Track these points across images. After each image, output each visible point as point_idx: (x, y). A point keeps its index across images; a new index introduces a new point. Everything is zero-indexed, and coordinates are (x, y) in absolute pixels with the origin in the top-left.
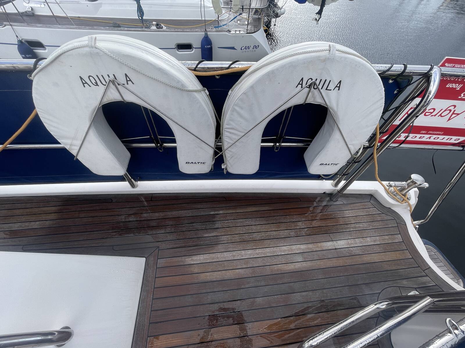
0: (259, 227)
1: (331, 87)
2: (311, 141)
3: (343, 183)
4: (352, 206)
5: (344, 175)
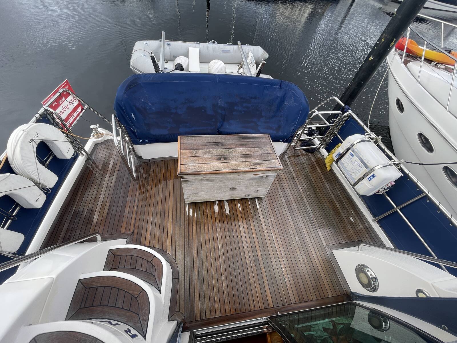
0: (91, 191)
1: (37, 136)
2: (52, 152)
3: (83, 152)
4: (97, 153)
5: (78, 149)
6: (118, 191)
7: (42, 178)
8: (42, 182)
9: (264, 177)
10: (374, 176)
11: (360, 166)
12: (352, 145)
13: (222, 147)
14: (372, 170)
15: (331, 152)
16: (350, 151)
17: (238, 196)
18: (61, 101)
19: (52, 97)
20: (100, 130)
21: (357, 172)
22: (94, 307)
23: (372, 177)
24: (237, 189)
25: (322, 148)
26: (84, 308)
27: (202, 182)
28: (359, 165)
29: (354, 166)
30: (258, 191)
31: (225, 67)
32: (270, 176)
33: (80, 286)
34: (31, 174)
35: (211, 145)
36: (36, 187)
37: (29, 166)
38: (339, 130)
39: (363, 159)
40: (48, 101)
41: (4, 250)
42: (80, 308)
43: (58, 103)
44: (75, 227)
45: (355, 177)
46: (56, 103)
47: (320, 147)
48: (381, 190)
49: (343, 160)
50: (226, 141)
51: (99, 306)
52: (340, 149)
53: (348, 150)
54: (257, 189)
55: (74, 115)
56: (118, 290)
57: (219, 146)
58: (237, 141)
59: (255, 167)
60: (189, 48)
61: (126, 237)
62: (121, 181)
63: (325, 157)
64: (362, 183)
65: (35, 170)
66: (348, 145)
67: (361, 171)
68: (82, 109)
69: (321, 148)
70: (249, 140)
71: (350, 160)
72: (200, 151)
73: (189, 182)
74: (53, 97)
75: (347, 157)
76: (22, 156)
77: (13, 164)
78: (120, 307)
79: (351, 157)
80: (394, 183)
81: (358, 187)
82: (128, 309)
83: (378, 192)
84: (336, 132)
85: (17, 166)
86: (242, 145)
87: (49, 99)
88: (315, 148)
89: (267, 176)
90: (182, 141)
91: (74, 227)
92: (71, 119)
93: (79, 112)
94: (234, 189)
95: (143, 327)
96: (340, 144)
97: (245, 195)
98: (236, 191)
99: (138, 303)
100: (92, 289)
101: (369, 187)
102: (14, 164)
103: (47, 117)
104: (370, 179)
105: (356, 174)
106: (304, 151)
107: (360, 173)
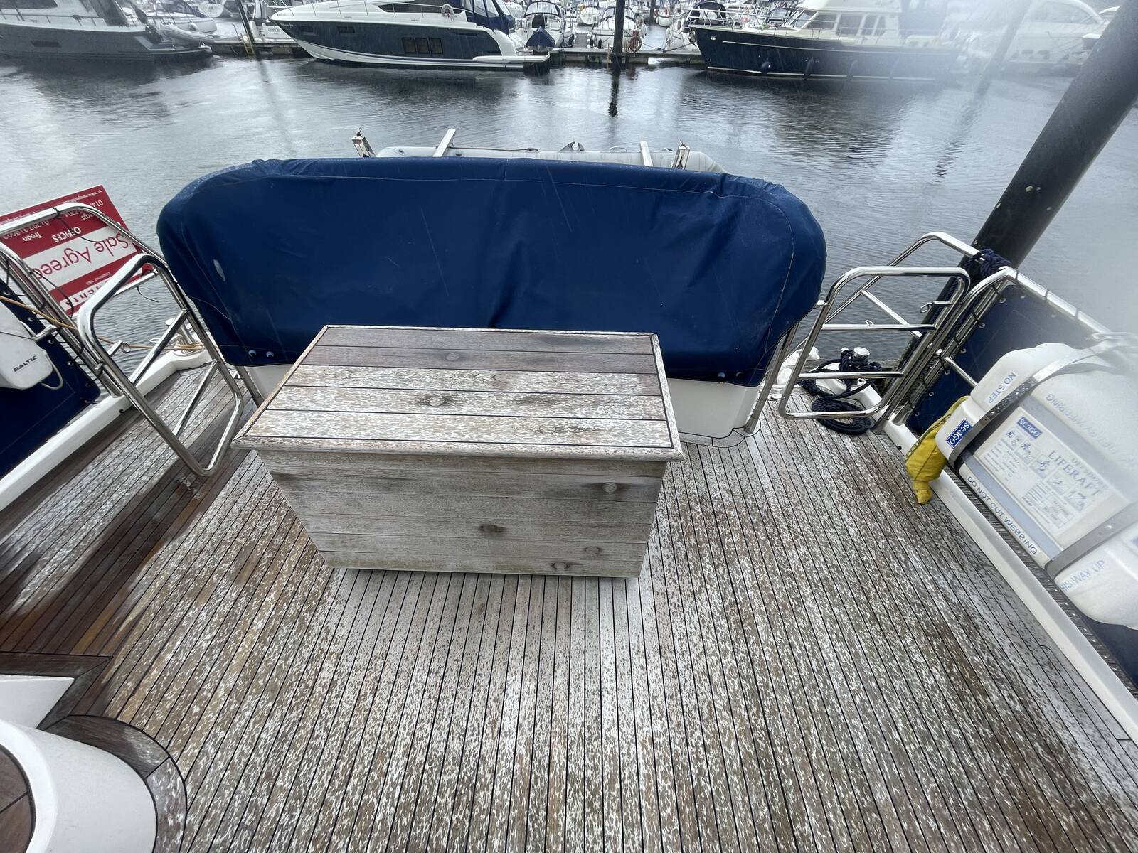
9: (607, 489)
11: (1078, 477)
12: (1028, 388)
15: (931, 430)
16: (1020, 413)
21: (1068, 507)
24: (507, 534)
25: (895, 421)
28: (1075, 473)
29: (1043, 477)
30: (600, 549)
32: (634, 486)
38: (961, 347)
45: (1057, 530)
47: (885, 417)
49: (985, 452)
52: (969, 408)
53: (1006, 407)
54: (591, 542)
58: (525, 348)
59: (558, 438)
61: (78, 672)
63: (904, 450)
64: (1100, 564)
66: (1006, 386)
67: (1092, 504)
69: (891, 422)
70: (572, 348)
71: (1022, 451)
75: (1006, 438)
79: (1027, 438)
81: (1076, 579)
84: (950, 359)
86: (537, 363)
88: (865, 418)
94: (495, 530)
98: (509, 543)
105: (1061, 516)
106: (823, 428)
107: (1084, 512)
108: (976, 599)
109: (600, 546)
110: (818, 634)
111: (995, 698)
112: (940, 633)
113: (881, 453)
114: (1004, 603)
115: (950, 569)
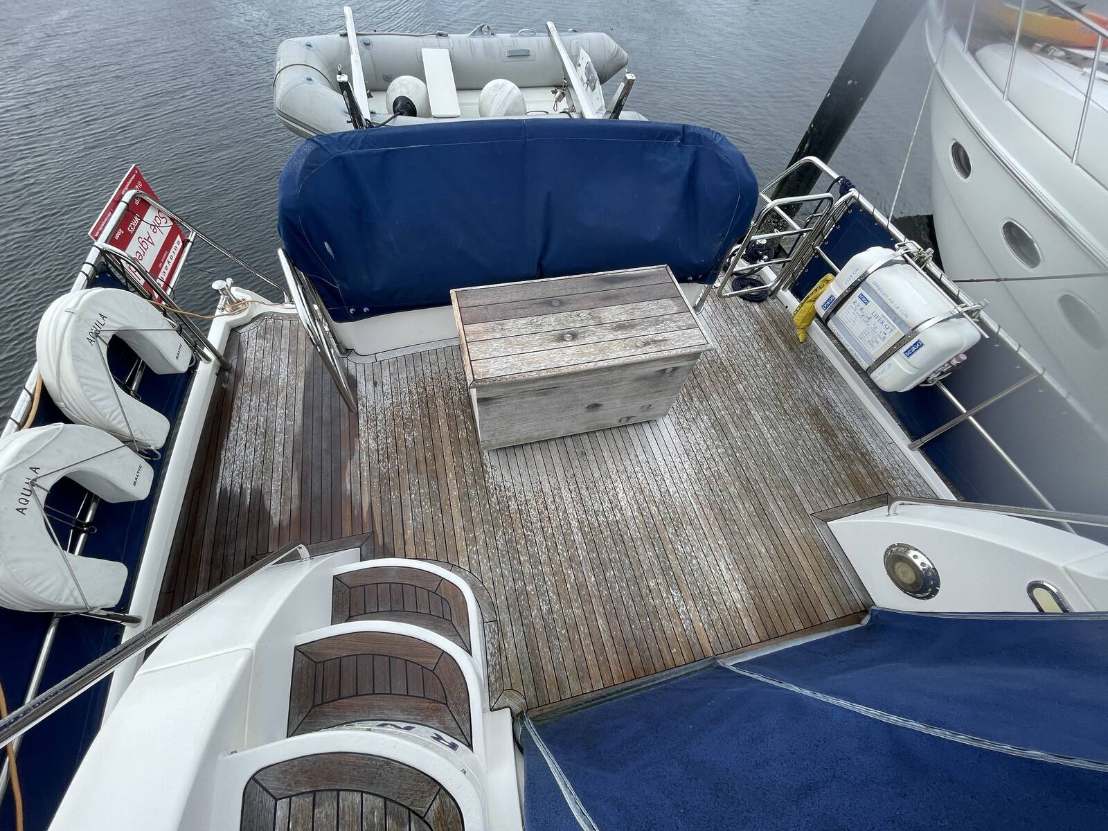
1: (102, 321)
3: (206, 351)
4: (241, 351)
5: (195, 347)
6: (315, 440)
7: (135, 428)
8: (136, 437)
9: (667, 372)
10: (919, 345)
11: (884, 324)
12: (865, 277)
13: (563, 308)
14: (914, 332)
15: (808, 297)
16: (860, 291)
17: (604, 422)
18: (132, 226)
19: (110, 217)
20: (237, 293)
21: (879, 339)
22: (345, 700)
23: (914, 349)
24: (601, 408)
25: (783, 289)
26: (323, 703)
27: (524, 398)
28: (882, 322)
29: (869, 325)
30: (650, 406)
31: (523, 99)
32: (681, 367)
33: (302, 661)
34: (109, 418)
35: (535, 306)
36: (127, 450)
37: (99, 400)
38: (825, 240)
39: (894, 308)
40: (104, 227)
41: (91, 603)
42: (314, 706)
43: (125, 230)
44: (230, 533)
45: (873, 351)
46: (121, 232)
47: (778, 288)
48: (934, 376)
49: (841, 313)
50: (570, 291)
51: (355, 696)
52: (833, 287)
53: (853, 288)
54: (646, 402)
55: (168, 258)
56: (387, 659)
57: (552, 306)
58: (595, 289)
59: (648, 349)
60: (424, 50)
61: (358, 544)
62: (317, 414)
63: (792, 310)
64: (890, 365)
65: (115, 410)
66: (853, 276)
67: (888, 337)
68: (185, 242)
69: (781, 290)
70: (624, 285)
71: (860, 313)
72: (509, 324)
73: (494, 401)
74: (111, 215)
75: (852, 305)
76: (80, 377)
77: (62, 399)
78: (402, 693)
79: (862, 305)
80: (964, 358)
81: (879, 374)
82: (420, 695)
83: (925, 382)
84: (818, 248)
85: (73, 402)
86: (610, 300)
87: (104, 223)
88: (766, 290)
89: (675, 369)
90: (463, 304)
91: (228, 533)
92: (163, 269)
93: (178, 250)
94: (596, 406)
95: (462, 727)
96: (830, 276)
97: (619, 418)
98: (601, 412)
99: (438, 680)
100: (329, 662)
101: (906, 371)
102: (64, 399)
103: (109, 271)
104: (909, 353)
105: (875, 344)
106: (742, 300)
107: (885, 342)
108: (831, 392)
109: (650, 404)
110: (761, 427)
111: (841, 438)
112: (815, 413)
113: (776, 312)
114: (843, 391)
115: (818, 379)
